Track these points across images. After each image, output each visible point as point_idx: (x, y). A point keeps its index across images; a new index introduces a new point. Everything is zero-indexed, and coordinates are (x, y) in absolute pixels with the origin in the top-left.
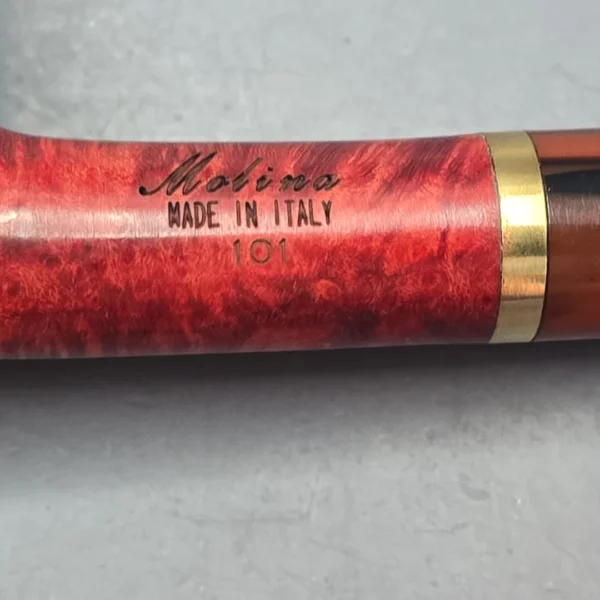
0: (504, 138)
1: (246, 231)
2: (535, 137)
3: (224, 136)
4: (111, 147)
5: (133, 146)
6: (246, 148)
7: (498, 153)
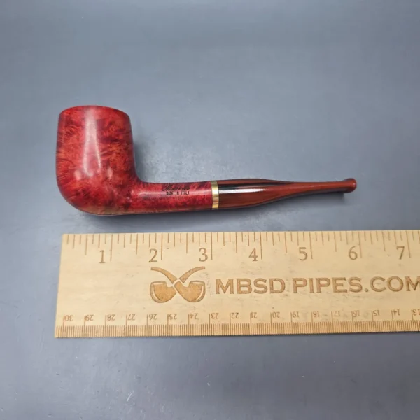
0: (213, 181)
1: (177, 196)
2: (218, 181)
3: (173, 182)
4: (158, 184)
5: (162, 184)
6: (177, 184)
7: (212, 183)
